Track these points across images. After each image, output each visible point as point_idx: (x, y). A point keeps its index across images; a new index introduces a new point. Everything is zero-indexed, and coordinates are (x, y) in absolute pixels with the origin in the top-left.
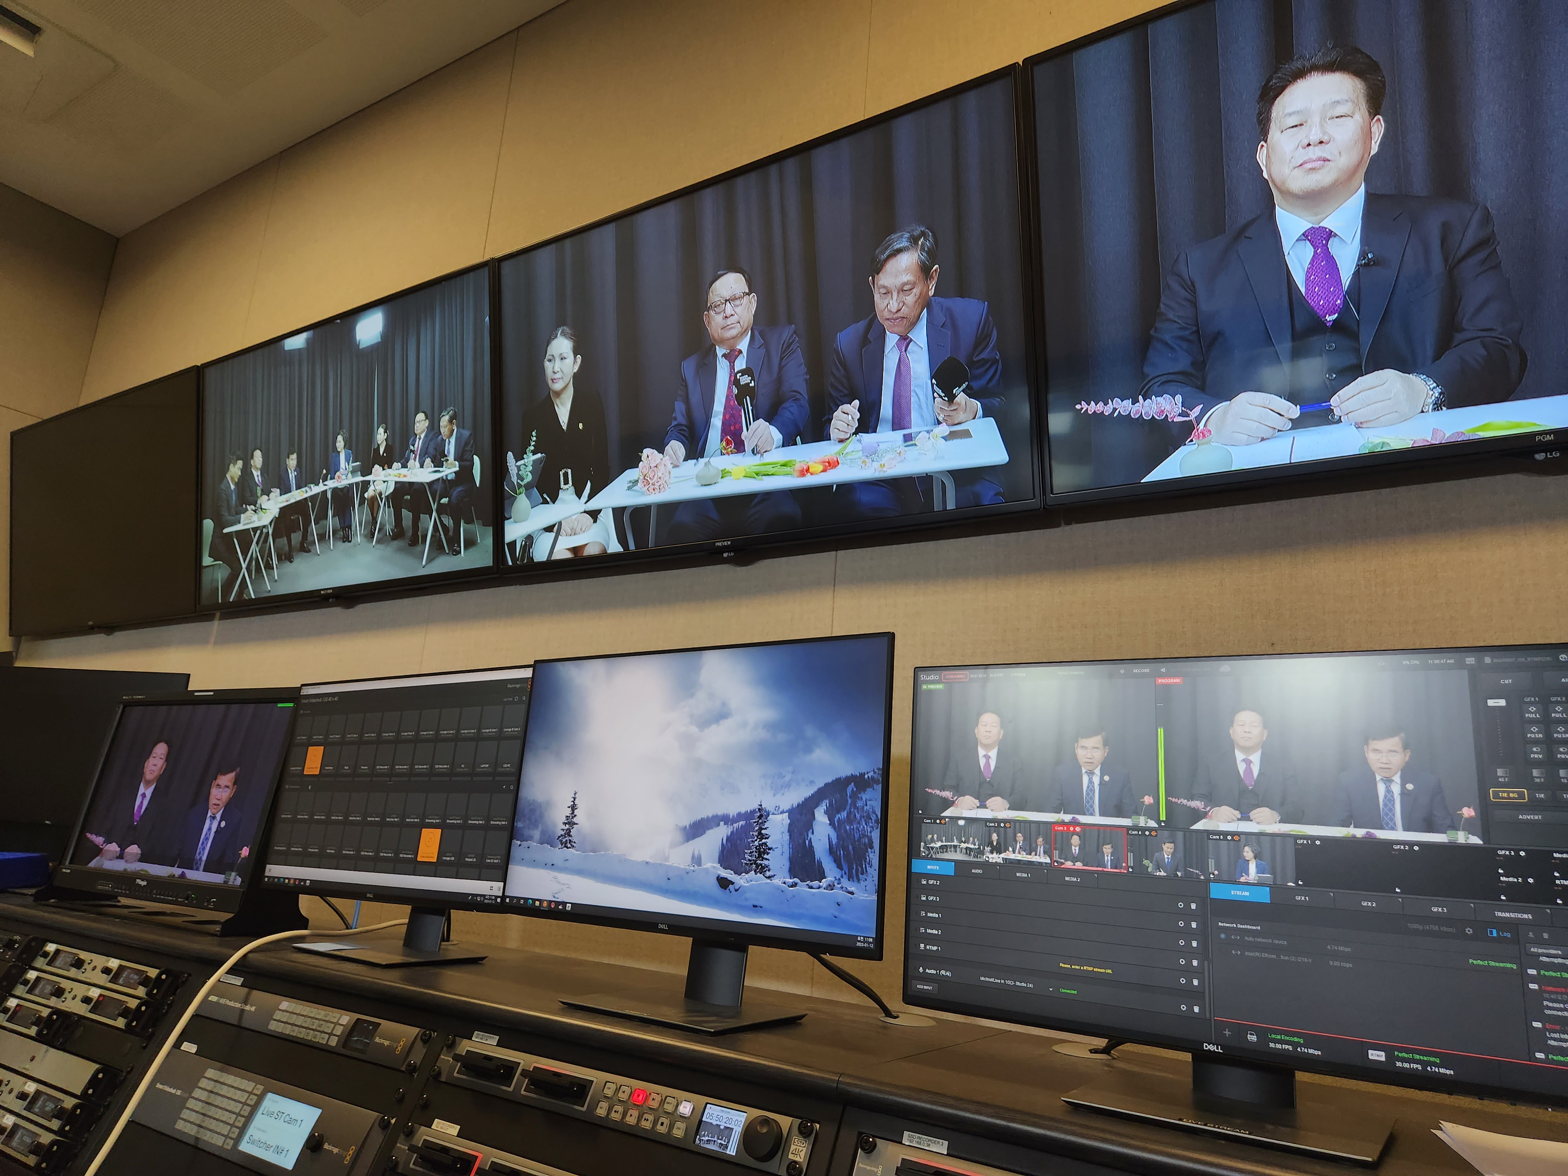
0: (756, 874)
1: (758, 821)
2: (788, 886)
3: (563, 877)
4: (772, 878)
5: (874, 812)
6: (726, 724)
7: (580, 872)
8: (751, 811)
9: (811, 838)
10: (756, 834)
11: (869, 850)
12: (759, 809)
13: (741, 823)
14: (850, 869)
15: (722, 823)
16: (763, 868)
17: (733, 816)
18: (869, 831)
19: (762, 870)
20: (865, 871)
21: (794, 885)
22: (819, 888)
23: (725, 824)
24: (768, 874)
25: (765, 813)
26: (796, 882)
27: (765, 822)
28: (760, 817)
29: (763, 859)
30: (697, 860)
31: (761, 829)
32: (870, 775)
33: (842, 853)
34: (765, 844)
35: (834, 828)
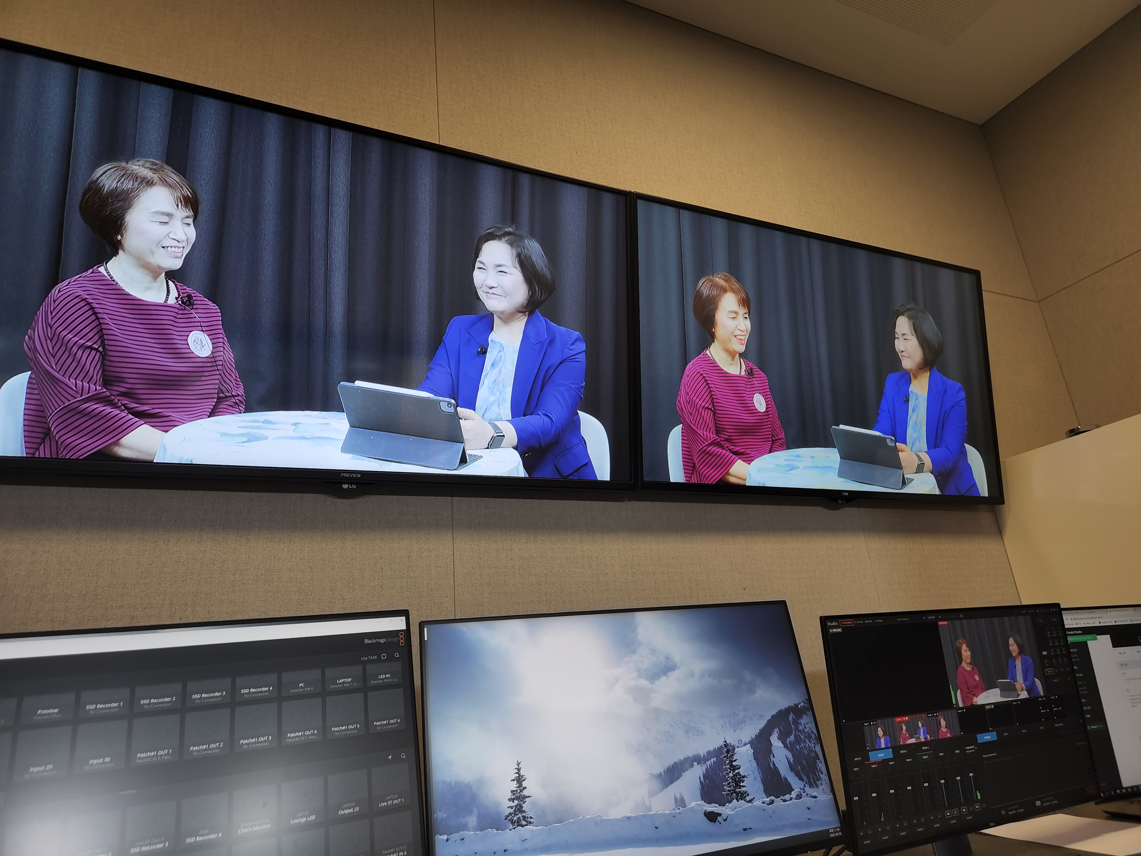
0: (738, 801)
1: (727, 756)
2: (767, 804)
4: (753, 802)
5: (812, 732)
8: (718, 748)
9: (773, 761)
10: (728, 766)
11: (817, 761)
12: (725, 745)
13: (712, 760)
14: (809, 778)
15: (695, 764)
16: (742, 794)
17: (704, 756)
18: (813, 746)
19: (742, 796)
20: (819, 777)
21: (772, 802)
22: (791, 799)
23: (698, 764)
24: (748, 798)
25: (731, 748)
26: (772, 799)
27: (733, 755)
28: (728, 751)
29: (740, 787)
30: (681, 802)
31: (731, 761)
32: (802, 704)
33: (799, 767)
34: (738, 773)
35: (788, 748)
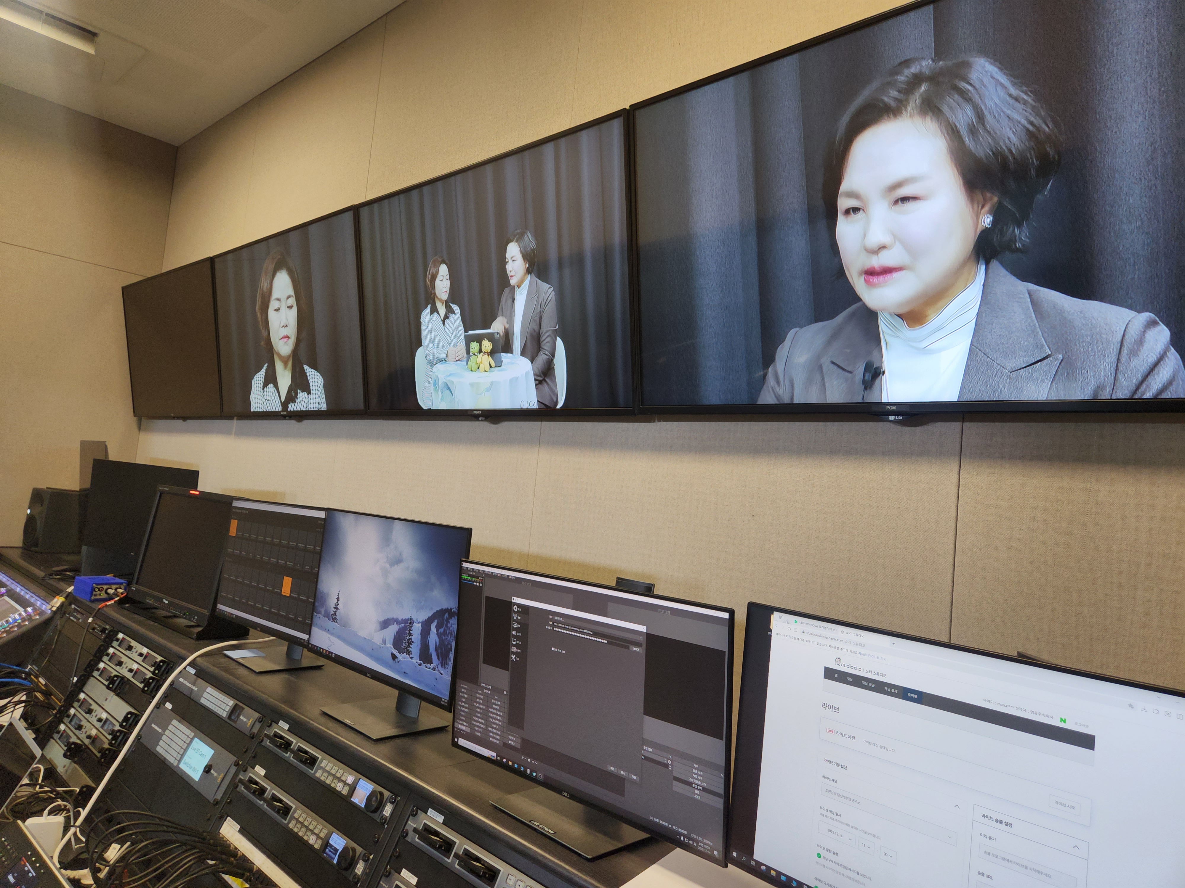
0: (406, 655)
1: (409, 626)
2: (418, 665)
3: (333, 638)
4: (412, 659)
5: (454, 631)
6: (401, 566)
7: (339, 637)
8: (407, 619)
9: (429, 640)
10: (408, 632)
11: (450, 652)
12: (410, 619)
13: (403, 625)
14: (442, 660)
15: (395, 623)
17: (400, 620)
19: (409, 653)
20: (448, 662)
21: (420, 665)
22: (430, 668)
24: (411, 656)
25: (413, 622)
26: (421, 663)
27: (412, 626)
28: (410, 623)
29: (410, 647)
30: (384, 642)
31: (410, 630)
32: (454, 610)
33: (440, 651)
34: (411, 638)
35: (438, 636)
